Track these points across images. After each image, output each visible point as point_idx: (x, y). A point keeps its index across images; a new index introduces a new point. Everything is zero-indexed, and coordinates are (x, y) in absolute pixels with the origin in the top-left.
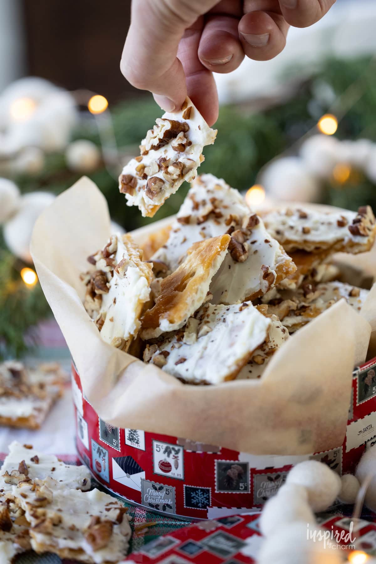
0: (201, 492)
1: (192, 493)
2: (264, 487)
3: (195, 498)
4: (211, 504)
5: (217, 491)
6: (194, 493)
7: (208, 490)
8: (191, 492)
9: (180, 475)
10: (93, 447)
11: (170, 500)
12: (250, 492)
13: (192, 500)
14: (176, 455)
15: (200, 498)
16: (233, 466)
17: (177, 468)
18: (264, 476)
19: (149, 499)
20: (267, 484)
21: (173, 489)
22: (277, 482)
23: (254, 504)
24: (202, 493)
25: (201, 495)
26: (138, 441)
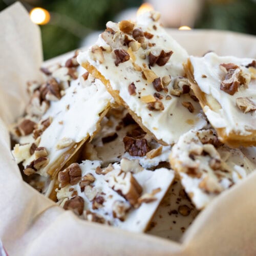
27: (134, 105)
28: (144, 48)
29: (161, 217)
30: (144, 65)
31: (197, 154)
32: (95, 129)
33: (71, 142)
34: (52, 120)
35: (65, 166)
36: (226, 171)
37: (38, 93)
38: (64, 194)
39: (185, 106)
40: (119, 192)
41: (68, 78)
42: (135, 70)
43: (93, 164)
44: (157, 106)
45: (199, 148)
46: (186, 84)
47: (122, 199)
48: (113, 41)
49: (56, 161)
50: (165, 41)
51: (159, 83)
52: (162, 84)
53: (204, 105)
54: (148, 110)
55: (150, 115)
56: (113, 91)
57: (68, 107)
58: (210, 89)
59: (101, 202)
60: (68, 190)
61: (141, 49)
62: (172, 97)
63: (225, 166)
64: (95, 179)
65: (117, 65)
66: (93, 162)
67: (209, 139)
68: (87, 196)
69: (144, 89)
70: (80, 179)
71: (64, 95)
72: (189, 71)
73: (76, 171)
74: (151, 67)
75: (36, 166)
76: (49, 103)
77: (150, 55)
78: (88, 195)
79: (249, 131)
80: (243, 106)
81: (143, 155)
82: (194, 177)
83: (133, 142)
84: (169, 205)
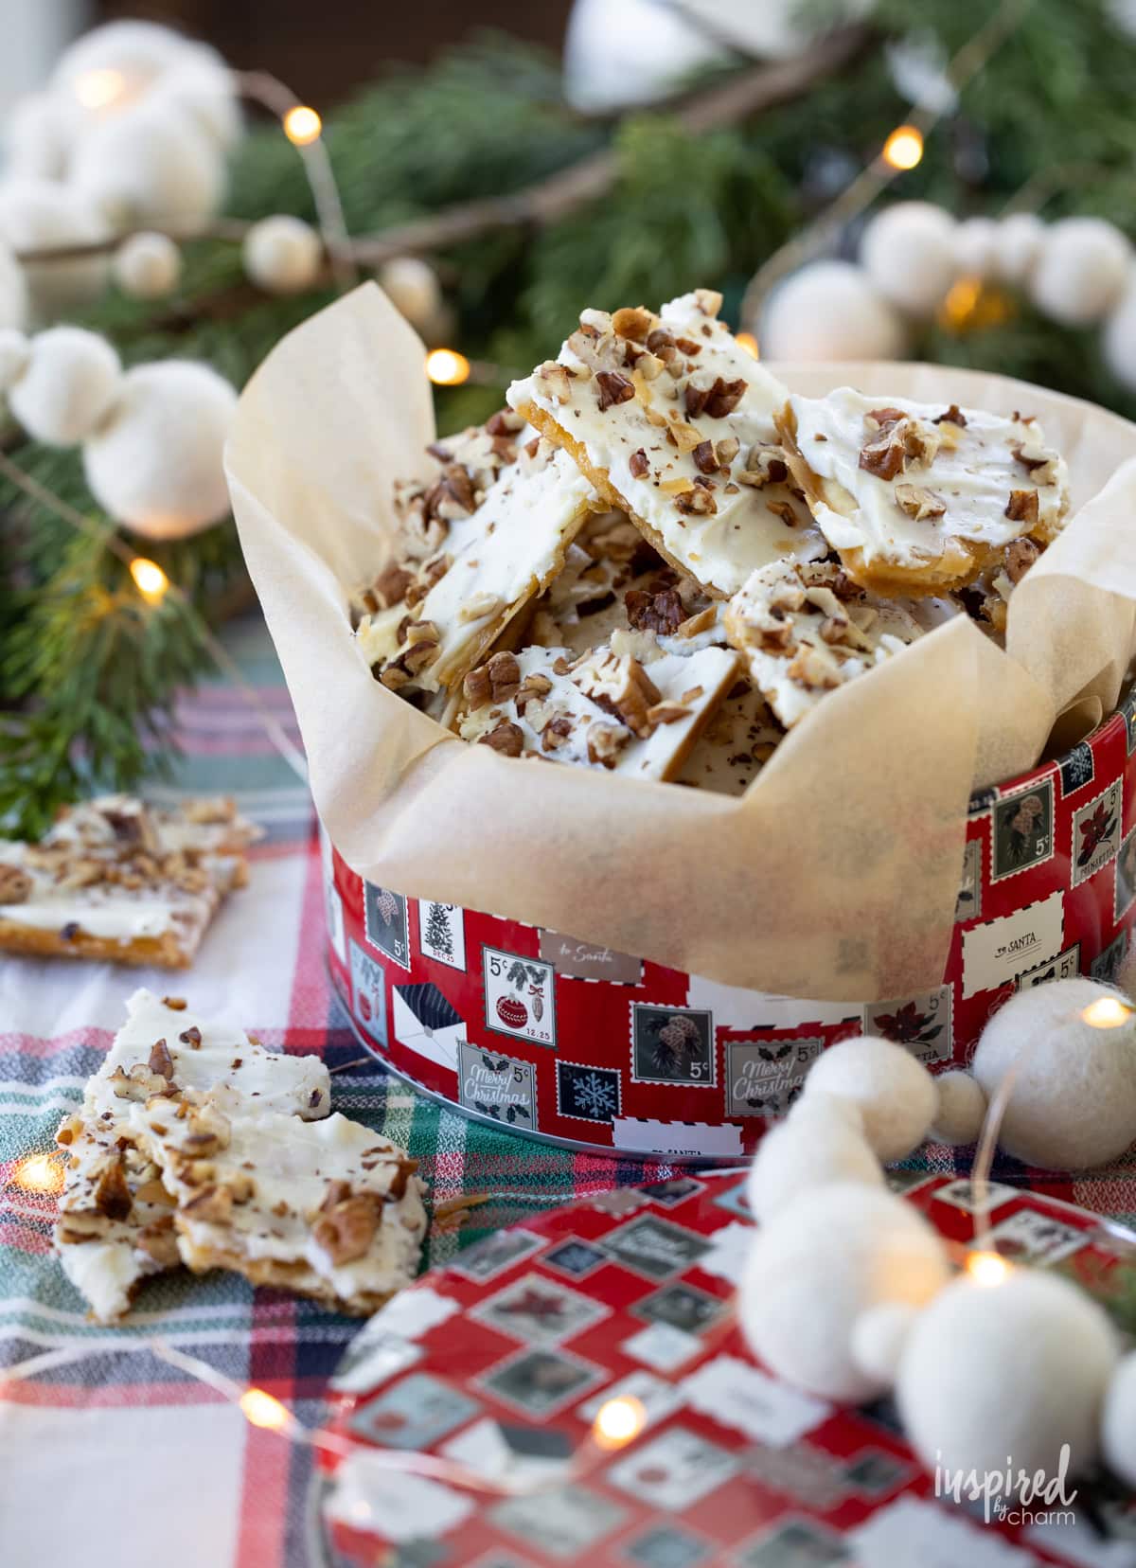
0: (596, 1079)
1: (575, 1081)
2: (751, 1076)
3: (582, 1093)
4: (620, 1109)
5: (636, 1078)
6: (581, 1080)
7: (615, 1075)
8: (573, 1078)
9: (547, 1034)
10: (353, 958)
11: (524, 1096)
12: (715, 1086)
13: (576, 1098)
14: (537, 986)
15: (595, 1095)
16: (672, 1019)
17: (539, 1018)
18: (752, 1048)
19: (476, 1092)
20: (757, 1067)
21: (530, 1069)
22: (784, 1064)
23: (726, 1115)
24: (599, 1081)
25: (596, 1086)
26: (449, 946)
27: (644, 501)
28: (676, 375)
29: (709, 769)
30: (673, 414)
31: (789, 609)
32: (552, 565)
33: (495, 600)
34: (452, 562)
35: (482, 662)
36: (862, 650)
37: (420, 503)
38: (480, 722)
39: (775, 512)
40: (603, 701)
41: (491, 461)
42: (649, 423)
43: (548, 654)
44: (698, 503)
45: (795, 594)
46: (776, 458)
47: (613, 720)
48: (594, 353)
49: (460, 651)
50: (733, 362)
51: (707, 453)
52: (715, 456)
53: (815, 501)
54: (678, 513)
55: (681, 523)
56: (593, 470)
57: (492, 528)
58: (833, 464)
59: (565, 731)
60: (489, 715)
61: (665, 376)
62: (740, 488)
63: (858, 636)
64: (551, 684)
65: (602, 408)
66: (548, 651)
67: (824, 578)
68: (531, 724)
69: (669, 466)
70: (517, 688)
71: (484, 501)
72: (786, 430)
73: (506, 668)
74: (691, 419)
75: (409, 663)
76: (446, 525)
77: (688, 389)
78: (534, 721)
79: (923, 558)
80: (910, 501)
81: (670, 630)
82: (777, 657)
83: (647, 600)
84: (730, 742)
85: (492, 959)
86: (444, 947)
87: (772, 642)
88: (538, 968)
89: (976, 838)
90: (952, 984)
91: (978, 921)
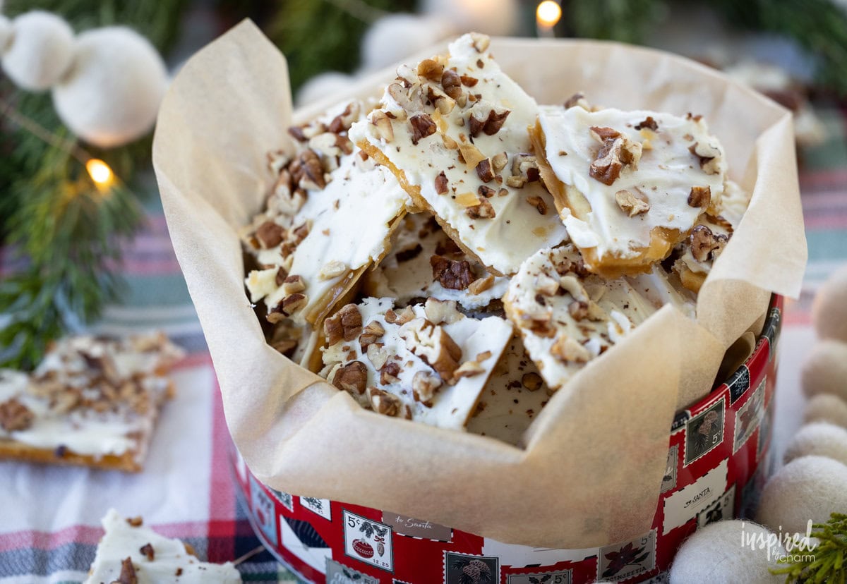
9: (387, 564)
14: (381, 538)
16: (472, 562)
17: (381, 555)
18: (525, 577)
21: (375, 581)
26: (320, 505)
27: (446, 210)
28: (462, 105)
29: (493, 393)
30: (462, 138)
31: (549, 295)
32: (383, 250)
33: (344, 269)
34: (311, 226)
35: (336, 308)
36: (597, 321)
37: (286, 174)
38: (334, 356)
39: (532, 204)
40: (424, 358)
41: (335, 151)
42: (446, 147)
43: (380, 304)
44: (483, 212)
45: (551, 284)
46: (532, 166)
47: (429, 369)
48: (408, 99)
49: (320, 300)
50: (499, 86)
51: (486, 168)
52: (492, 171)
53: (563, 207)
54: (470, 219)
55: (471, 226)
56: (410, 187)
57: (337, 205)
58: (572, 176)
59: (395, 372)
60: (342, 349)
61: (457, 108)
62: (509, 190)
63: (596, 310)
64: (384, 331)
65: (415, 143)
66: (380, 301)
67: (570, 264)
68: (372, 362)
69: (461, 181)
70: (360, 331)
71: (331, 181)
72: (537, 141)
73: (353, 317)
74: (473, 139)
75: (286, 309)
76: (305, 194)
77: (471, 118)
78: (373, 360)
79: (636, 249)
80: (626, 205)
81: (462, 287)
82: (543, 337)
83: (446, 264)
84: (507, 373)
85: (349, 517)
86: (316, 504)
87: (540, 327)
88: (381, 528)
89: (675, 445)
90: (656, 529)
91: (675, 490)
